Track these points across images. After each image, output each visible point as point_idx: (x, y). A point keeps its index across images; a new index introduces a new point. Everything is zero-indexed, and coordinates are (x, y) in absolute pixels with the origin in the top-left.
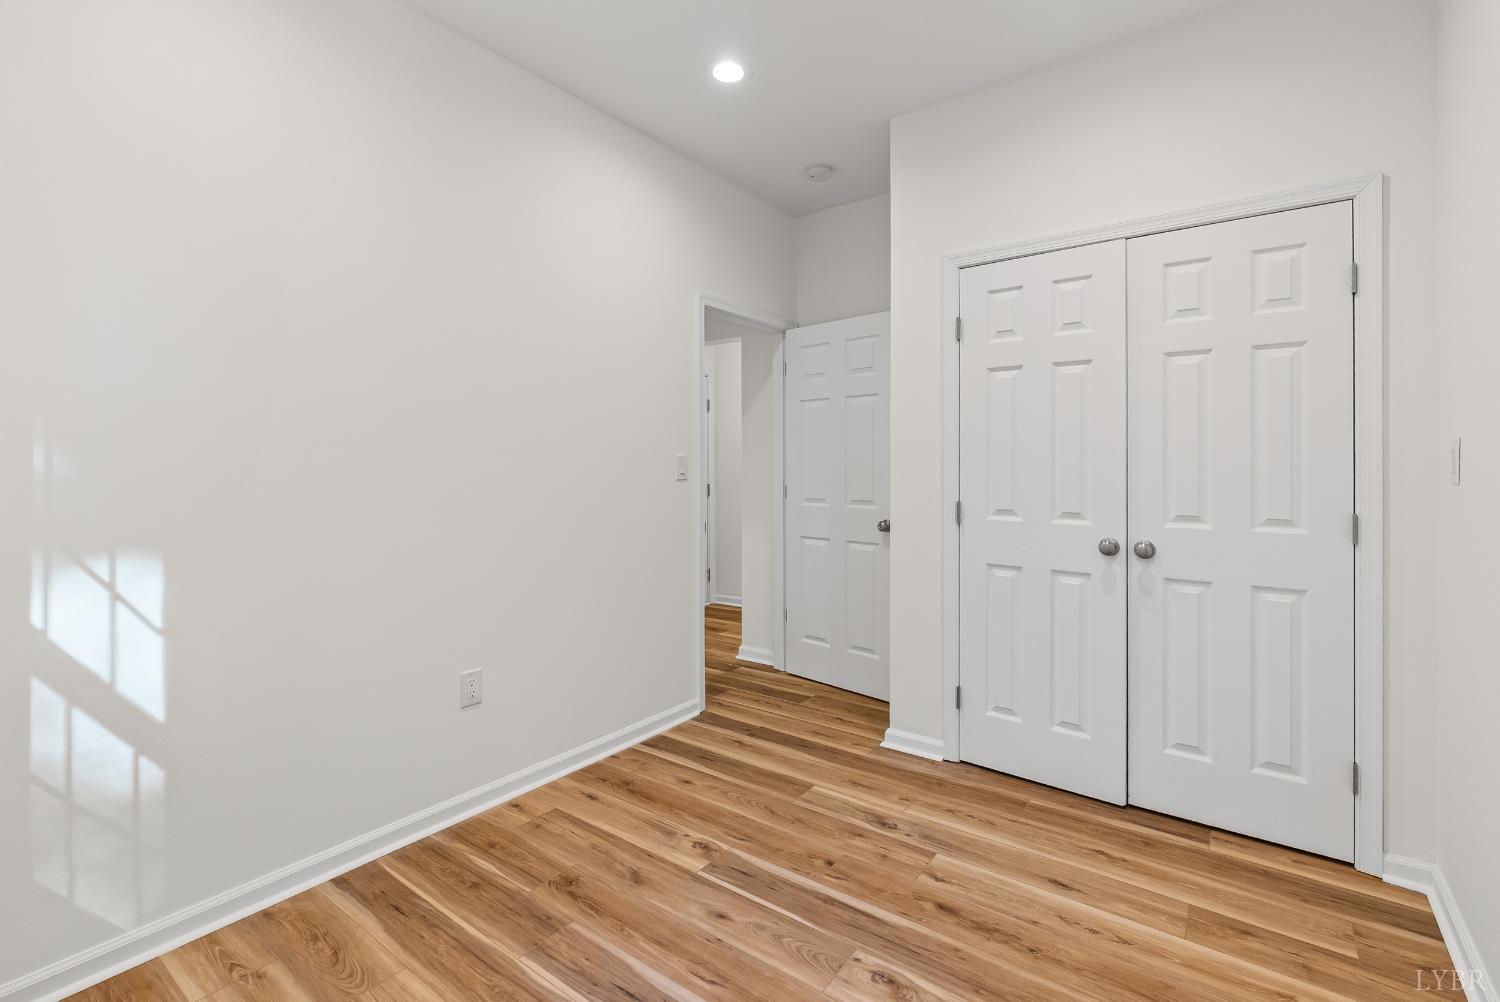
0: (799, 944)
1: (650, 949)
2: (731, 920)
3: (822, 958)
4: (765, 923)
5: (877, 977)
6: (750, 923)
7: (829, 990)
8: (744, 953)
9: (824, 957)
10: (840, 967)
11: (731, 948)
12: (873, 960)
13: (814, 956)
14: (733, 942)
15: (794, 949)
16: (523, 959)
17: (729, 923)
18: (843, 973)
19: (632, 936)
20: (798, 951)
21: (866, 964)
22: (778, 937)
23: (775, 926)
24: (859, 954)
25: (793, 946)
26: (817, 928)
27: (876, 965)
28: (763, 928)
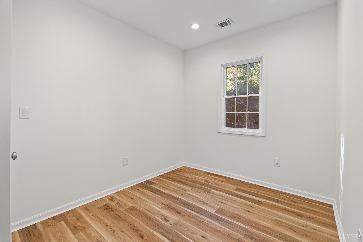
0: (183, 229)
1: (219, 229)
2: (201, 236)
3: (179, 225)
4: (192, 235)
5: (168, 221)
6: (196, 235)
7: (179, 219)
8: (196, 227)
9: (178, 225)
10: (175, 223)
11: (200, 228)
12: (168, 224)
13: (180, 225)
14: (199, 230)
15: (185, 227)
16: (248, 228)
17: (201, 235)
18: (175, 222)
19: (225, 232)
20: (184, 227)
21: (169, 223)
22: (188, 230)
23: (189, 234)
24: (170, 225)
25: (185, 228)
26: (178, 232)
27: (167, 223)
28: (192, 233)
